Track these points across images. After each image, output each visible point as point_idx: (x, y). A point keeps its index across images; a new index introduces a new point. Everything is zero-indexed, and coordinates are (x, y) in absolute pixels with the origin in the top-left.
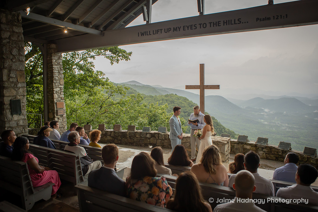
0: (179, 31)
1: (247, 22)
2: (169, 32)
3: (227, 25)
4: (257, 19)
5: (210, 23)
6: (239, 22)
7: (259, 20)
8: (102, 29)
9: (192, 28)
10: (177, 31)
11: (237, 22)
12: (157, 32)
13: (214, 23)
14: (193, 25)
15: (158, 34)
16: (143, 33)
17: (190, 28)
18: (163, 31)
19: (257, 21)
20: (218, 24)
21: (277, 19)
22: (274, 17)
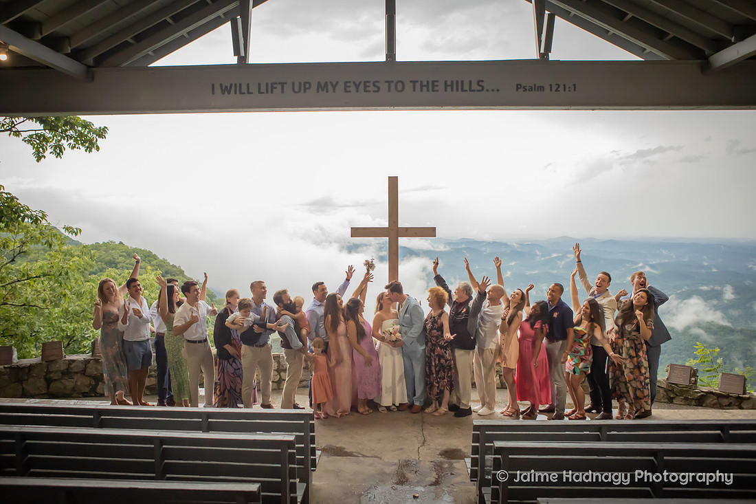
0: (334, 91)
1: (498, 90)
2: (305, 92)
3: (452, 90)
4: (518, 87)
5: (414, 82)
6: (480, 88)
7: (522, 89)
8: (92, 62)
9: (368, 89)
10: (327, 91)
11: (475, 87)
12: (271, 88)
13: (422, 82)
14: (369, 82)
15: (272, 92)
16: (226, 87)
17: (361, 88)
18: (288, 88)
19: (517, 90)
20: (433, 86)
21: (556, 90)
22: (551, 85)
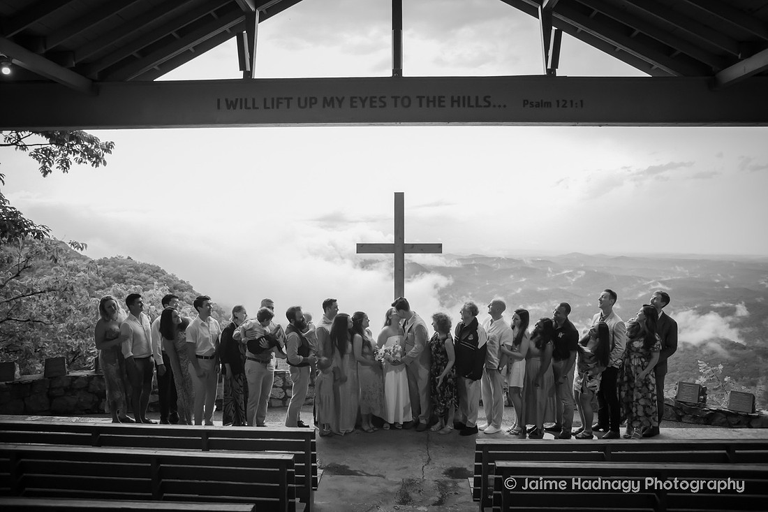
0: (340, 106)
1: (505, 106)
2: (311, 107)
3: (459, 106)
4: (525, 102)
5: (420, 98)
6: (487, 104)
7: (529, 105)
8: (96, 76)
9: (374, 104)
10: (333, 107)
11: (481, 102)
12: (277, 103)
13: (428, 98)
14: (375, 97)
16: (232, 102)
17: (368, 103)
18: (294, 103)
19: (524, 106)
20: (440, 101)
21: (563, 106)
22: (558, 101)
